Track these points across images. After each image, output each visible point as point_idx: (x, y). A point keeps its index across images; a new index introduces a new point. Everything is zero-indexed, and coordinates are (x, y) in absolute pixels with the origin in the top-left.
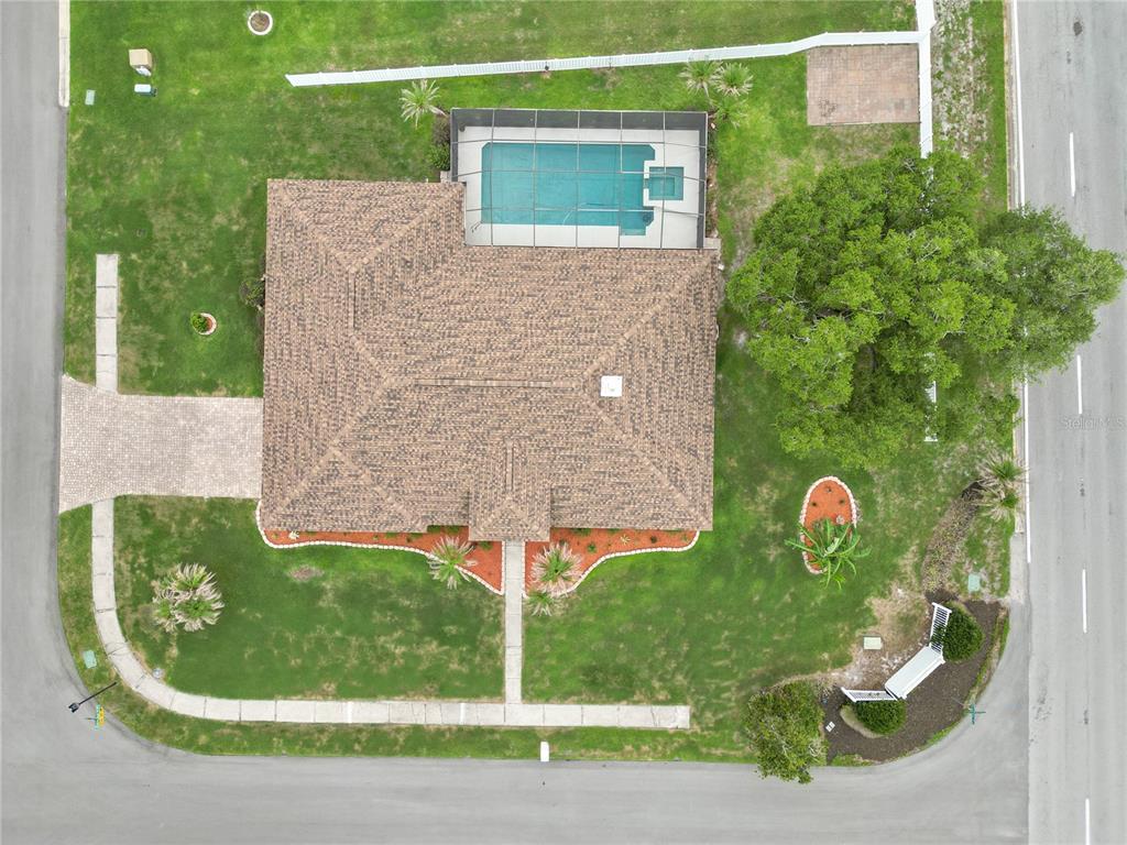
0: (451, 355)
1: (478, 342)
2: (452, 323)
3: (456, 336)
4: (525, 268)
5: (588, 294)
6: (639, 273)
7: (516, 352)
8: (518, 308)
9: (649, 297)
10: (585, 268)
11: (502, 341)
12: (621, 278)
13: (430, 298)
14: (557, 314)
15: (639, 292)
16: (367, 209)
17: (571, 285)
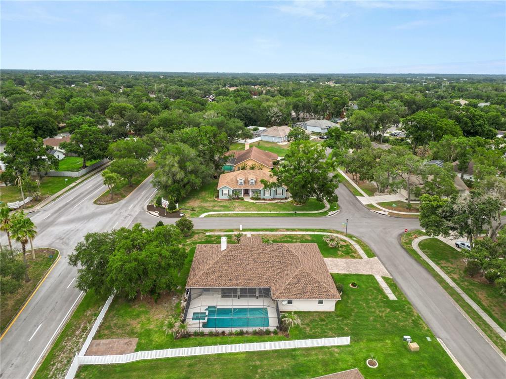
0: (269, 251)
1: (262, 256)
2: (271, 261)
3: (269, 257)
4: (250, 280)
5: (230, 271)
6: (213, 279)
7: (251, 253)
8: (251, 266)
9: (210, 271)
10: (230, 280)
11: (255, 256)
12: (219, 277)
13: (278, 268)
14: (239, 264)
15: (214, 272)
16: (304, 288)
17: (236, 274)
